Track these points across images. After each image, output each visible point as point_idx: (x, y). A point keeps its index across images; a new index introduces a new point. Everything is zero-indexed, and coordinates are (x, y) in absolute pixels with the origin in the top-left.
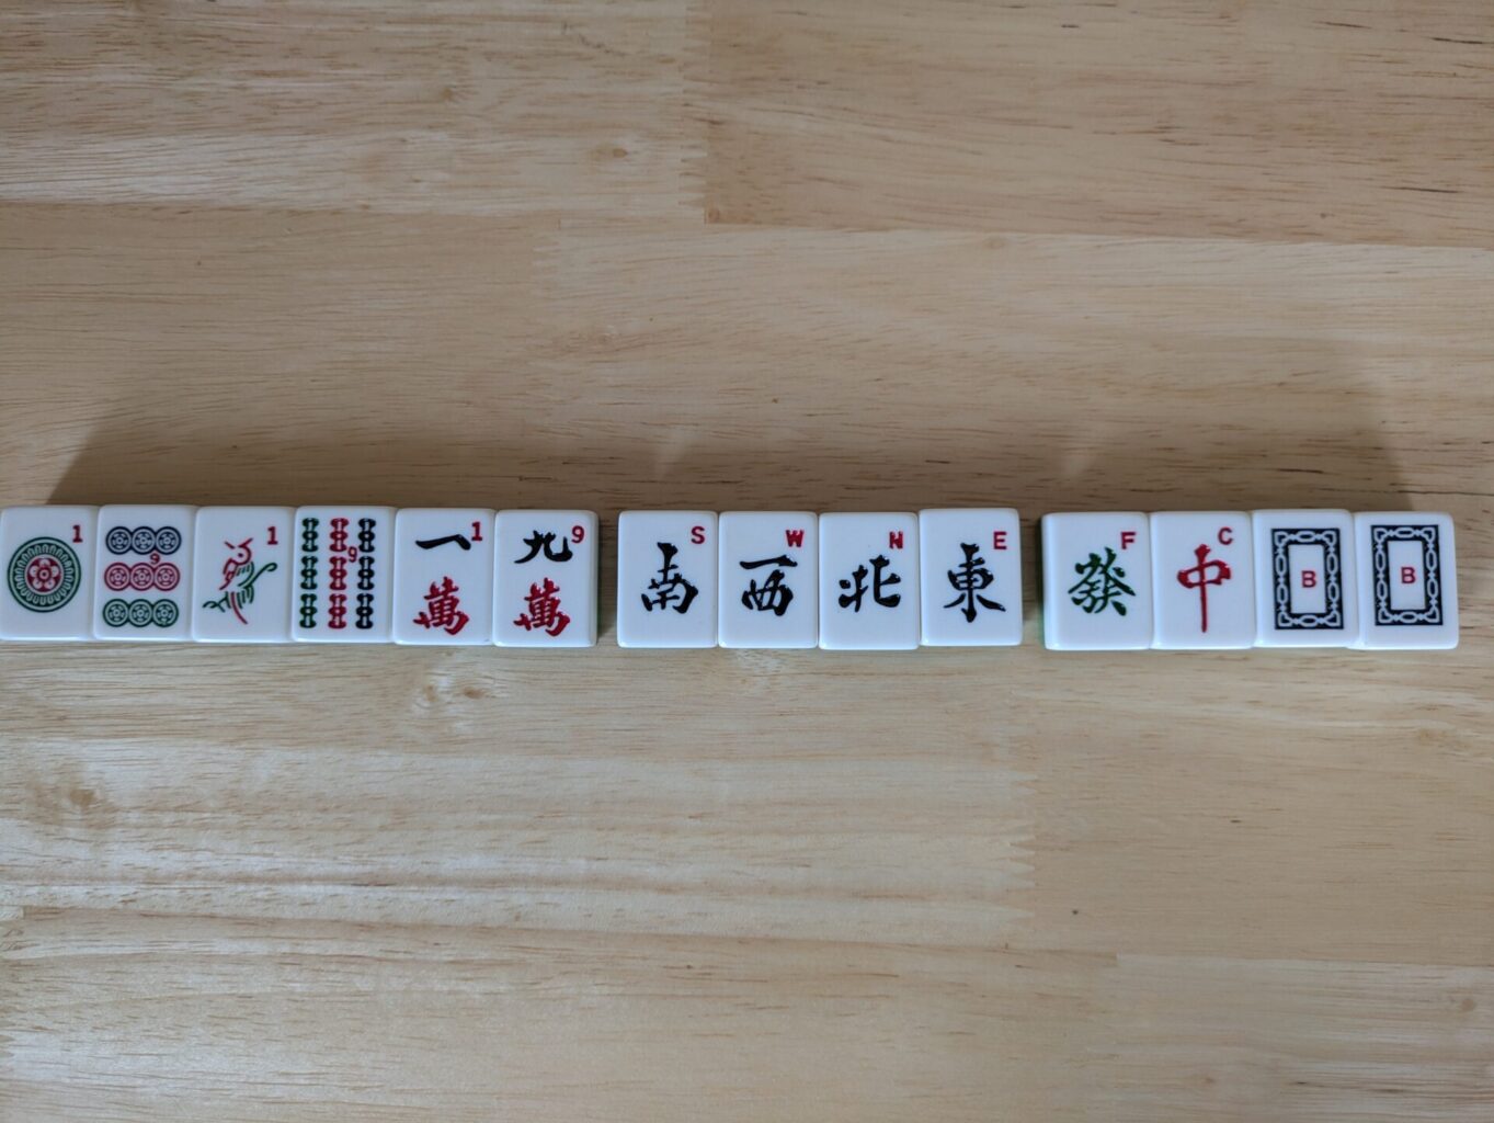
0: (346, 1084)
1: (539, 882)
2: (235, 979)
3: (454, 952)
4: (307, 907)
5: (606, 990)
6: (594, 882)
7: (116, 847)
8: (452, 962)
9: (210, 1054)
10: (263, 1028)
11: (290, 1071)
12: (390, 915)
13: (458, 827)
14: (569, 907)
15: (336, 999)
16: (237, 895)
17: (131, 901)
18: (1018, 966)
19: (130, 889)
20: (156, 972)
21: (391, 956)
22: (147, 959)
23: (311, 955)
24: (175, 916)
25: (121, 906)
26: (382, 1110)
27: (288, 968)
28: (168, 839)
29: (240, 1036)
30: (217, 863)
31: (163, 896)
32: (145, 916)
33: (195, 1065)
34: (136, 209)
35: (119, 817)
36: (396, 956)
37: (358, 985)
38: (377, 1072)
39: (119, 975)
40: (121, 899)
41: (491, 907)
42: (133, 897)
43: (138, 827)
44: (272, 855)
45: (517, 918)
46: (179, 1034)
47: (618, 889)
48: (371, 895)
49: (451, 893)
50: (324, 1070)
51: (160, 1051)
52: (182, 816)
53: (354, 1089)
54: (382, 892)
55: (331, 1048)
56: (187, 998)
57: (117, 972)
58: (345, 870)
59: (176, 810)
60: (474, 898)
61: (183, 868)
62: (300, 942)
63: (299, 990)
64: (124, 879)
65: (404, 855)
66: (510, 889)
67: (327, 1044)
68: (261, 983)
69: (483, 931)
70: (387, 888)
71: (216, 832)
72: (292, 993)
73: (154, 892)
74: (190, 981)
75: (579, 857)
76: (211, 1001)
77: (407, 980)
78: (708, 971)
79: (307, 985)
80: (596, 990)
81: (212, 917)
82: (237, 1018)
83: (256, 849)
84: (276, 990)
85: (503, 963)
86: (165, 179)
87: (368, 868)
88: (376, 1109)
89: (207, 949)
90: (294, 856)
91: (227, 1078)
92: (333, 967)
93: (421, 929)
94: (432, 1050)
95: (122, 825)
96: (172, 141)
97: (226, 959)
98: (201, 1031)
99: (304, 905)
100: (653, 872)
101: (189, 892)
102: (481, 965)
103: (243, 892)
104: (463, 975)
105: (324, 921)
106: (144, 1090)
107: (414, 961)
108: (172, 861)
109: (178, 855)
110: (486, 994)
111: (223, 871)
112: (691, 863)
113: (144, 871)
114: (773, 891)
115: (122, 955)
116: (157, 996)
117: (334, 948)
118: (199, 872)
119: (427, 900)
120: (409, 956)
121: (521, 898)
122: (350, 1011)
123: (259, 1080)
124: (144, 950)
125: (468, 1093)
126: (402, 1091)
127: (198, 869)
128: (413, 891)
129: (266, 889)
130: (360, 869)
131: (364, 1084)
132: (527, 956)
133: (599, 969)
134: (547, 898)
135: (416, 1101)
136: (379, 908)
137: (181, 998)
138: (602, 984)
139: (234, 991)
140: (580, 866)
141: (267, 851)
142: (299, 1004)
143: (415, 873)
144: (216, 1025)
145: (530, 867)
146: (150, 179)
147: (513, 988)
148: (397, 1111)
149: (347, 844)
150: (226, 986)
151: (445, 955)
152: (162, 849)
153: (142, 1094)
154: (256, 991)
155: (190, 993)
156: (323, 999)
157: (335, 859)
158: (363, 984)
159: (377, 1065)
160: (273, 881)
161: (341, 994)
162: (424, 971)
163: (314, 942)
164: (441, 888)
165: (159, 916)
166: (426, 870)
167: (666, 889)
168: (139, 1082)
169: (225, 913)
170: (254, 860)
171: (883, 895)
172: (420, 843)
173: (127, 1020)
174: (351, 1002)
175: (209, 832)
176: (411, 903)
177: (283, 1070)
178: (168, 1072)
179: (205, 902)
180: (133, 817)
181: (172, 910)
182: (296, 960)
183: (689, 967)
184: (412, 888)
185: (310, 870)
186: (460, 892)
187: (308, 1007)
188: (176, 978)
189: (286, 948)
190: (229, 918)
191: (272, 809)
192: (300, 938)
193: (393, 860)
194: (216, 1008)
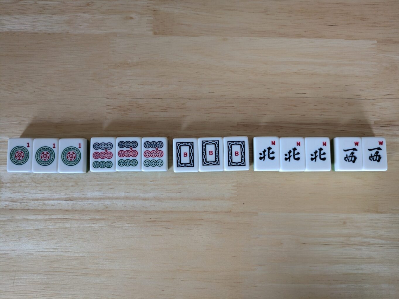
0: (63, 251)
1: (112, 198)
2: (34, 225)
3: (91, 217)
4: (53, 206)
5: (130, 225)
6: (126, 198)
7: (3, 192)
8: (90, 219)
9: (28, 244)
10: (41, 237)
11: (48, 248)
12: (74, 208)
13: (92, 185)
14: (120, 204)
15: (60, 229)
16: (35, 204)
17: (7, 206)
18: (233, 216)
19: (7, 203)
20: (13, 224)
21: (74, 218)
22: (11, 221)
23: (54, 218)
24: (19, 210)
25: (4, 207)
26: (72, 257)
27: (48, 222)
28: (17, 190)
29: (35, 240)
30: (30, 196)
31: (16, 205)
32: (11, 210)
33: (24, 247)
34: (9, 33)
35: (4, 185)
36: (76, 218)
37: (66, 226)
38: (71, 248)
39: (4, 225)
40: (5, 206)
41: (100, 204)
42: (8, 205)
43: (9, 187)
44: (44, 193)
45: (107, 208)
46: (20, 239)
47: (132, 200)
48: (69, 203)
49: (90, 202)
50: (57, 248)
51: (15, 244)
52: (21, 184)
53: (65, 252)
54: (72, 202)
55: (59, 242)
56: (22, 230)
57: (3, 224)
58: (63, 197)
59: (19, 183)
60: (96, 203)
61: (21, 197)
62: (51, 215)
63: (51, 227)
64: (5, 201)
65: (77, 192)
66: (105, 200)
67: (58, 241)
68: (41, 226)
69: (98, 211)
70: (73, 201)
71: (29, 188)
72: (49, 228)
73: (13, 204)
74: (22, 226)
75: (122, 192)
76: (28, 231)
77: (79, 224)
78: (156, 219)
79: (53, 226)
80: (127, 225)
81: (28, 209)
82: (34, 235)
83: (40, 192)
84: (45, 228)
85: (103, 219)
86: (16, 26)
87: (68, 196)
88: (71, 257)
89: (27, 218)
90: (50, 194)
91: (32, 250)
92: (59, 221)
93: (82, 211)
94: (85, 242)
95: (5, 187)
96: (18, 16)
97: (32, 220)
98: (25, 238)
99: (52, 206)
100: (142, 195)
101: (22, 203)
102: (97, 220)
103: (36, 203)
104: (93, 222)
105: (57, 210)
106: (11, 254)
107: (80, 219)
108: (18, 196)
109: (20, 194)
110: (99, 227)
111: (31, 198)
112: (151, 193)
113: (11, 198)
114: (172, 199)
115: (5, 220)
116: (14, 230)
117: (59, 217)
118: (25, 198)
119: (84, 204)
120: (79, 218)
121: (108, 203)
122: (64, 232)
123: (40, 251)
124: (10, 218)
125: (94, 252)
126: (77, 252)
127: (24, 197)
128: (80, 202)
129: (42, 202)
130: (66, 196)
131: (67, 251)
132: (109, 217)
133: (128, 220)
134: (114, 202)
135: (81, 255)
136: (71, 206)
137: (20, 230)
138: (129, 224)
139: (34, 228)
140: (123, 194)
141: (43, 193)
142: (51, 231)
143: (80, 197)
144: (30, 237)
145: (110, 195)
146: (12, 26)
147: (106, 225)
148: (76, 257)
149: (63, 190)
150: (32, 227)
151: (88, 218)
152: (16, 193)
153: (10, 255)
154: (39, 228)
155: (23, 229)
156: (57, 229)
157: (60, 194)
158: (68, 225)
159: (71, 246)
160: (44, 200)
161: (62, 228)
162: (83, 222)
163: (55, 215)
164: (87, 201)
165: (14, 210)
166: (83, 196)
167: (144, 199)
168: (9, 252)
169: (32, 209)
170: (39, 195)
171: (199, 199)
172: (82, 189)
173: (6, 236)
174: (64, 230)
175: (28, 188)
176: (80, 204)
177: (47, 248)
178: (17, 249)
179: (26, 206)
180: (8, 185)
181: (18, 208)
182: (50, 220)
183: (151, 219)
184: (80, 201)
185: (53, 197)
186: (92, 201)
187: (53, 232)
188: (19, 225)
189: (47, 217)
190: (33, 210)
191: (44, 182)
192: (51, 214)
193: (75, 194)
194: (29, 233)
